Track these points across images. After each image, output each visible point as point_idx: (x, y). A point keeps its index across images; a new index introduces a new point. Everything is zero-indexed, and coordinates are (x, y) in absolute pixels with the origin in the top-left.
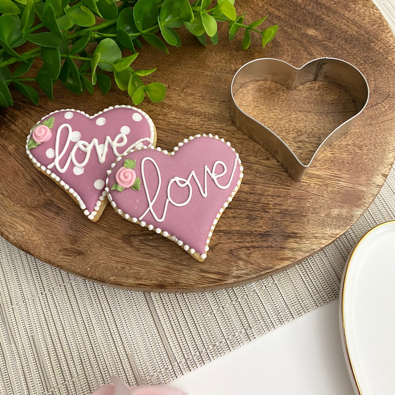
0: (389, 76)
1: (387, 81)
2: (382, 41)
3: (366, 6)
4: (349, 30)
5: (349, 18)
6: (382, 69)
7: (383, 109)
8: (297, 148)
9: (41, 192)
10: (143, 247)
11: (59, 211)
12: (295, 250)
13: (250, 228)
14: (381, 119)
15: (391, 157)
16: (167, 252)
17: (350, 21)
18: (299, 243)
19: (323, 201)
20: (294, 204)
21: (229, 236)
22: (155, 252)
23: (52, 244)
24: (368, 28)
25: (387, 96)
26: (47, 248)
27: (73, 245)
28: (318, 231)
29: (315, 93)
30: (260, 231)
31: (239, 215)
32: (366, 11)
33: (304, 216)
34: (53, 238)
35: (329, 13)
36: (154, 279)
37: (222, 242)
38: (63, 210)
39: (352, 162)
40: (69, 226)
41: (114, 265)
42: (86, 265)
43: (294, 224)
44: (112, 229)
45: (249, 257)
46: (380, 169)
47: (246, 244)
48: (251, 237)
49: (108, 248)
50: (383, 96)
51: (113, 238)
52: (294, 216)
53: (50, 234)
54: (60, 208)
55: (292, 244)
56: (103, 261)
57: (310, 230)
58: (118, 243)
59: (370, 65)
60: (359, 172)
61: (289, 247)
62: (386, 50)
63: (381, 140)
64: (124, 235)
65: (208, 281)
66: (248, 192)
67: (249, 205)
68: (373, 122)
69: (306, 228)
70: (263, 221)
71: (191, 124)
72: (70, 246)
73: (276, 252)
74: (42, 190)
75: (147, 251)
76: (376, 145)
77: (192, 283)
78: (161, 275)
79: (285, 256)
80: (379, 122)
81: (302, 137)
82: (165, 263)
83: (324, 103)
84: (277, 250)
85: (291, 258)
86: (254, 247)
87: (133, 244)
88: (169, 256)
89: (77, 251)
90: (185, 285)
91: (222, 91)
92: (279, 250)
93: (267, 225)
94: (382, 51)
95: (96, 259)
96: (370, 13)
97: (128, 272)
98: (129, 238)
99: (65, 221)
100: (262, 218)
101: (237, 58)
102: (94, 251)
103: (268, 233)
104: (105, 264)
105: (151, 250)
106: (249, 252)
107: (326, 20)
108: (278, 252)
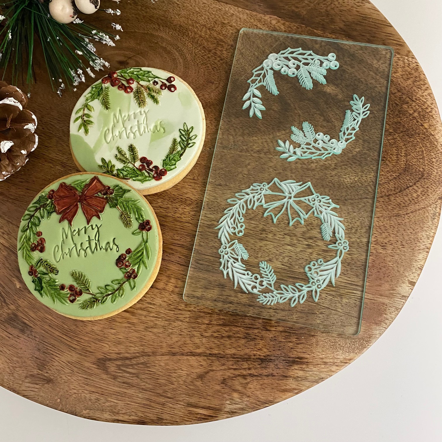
0: (423, 148)
1: (421, 157)
2: (418, 101)
3: (399, 54)
4: (377, 85)
5: (377, 70)
6: (416, 141)
7: (415, 195)
8: (306, 247)
9: (3, 304)
10: (120, 375)
11: (24, 328)
12: (299, 379)
13: (247, 351)
14: (412, 208)
15: (421, 258)
16: (148, 381)
17: (379, 73)
18: (305, 370)
19: (336, 316)
20: (301, 320)
21: (223, 362)
22: (135, 380)
23: (17, 369)
24: (401, 83)
25: (420, 176)
26: (11, 375)
27: (42, 371)
28: (328, 355)
29: (331, 173)
30: (260, 355)
31: (234, 334)
32: (399, 60)
33: (313, 336)
34: (18, 362)
35: (353, 62)
36: (133, 414)
37: (214, 368)
38: (28, 327)
39: (373, 266)
40: (36, 347)
41: (88, 396)
42: (56, 395)
43: (300, 346)
44: (84, 351)
45: (245, 388)
46: (407, 275)
47: (242, 371)
48: (249, 362)
49: (80, 375)
50: (415, 176)
51: (86, 362)
52: (301, 336)
53: (14, 356)
54: (25, 323)
55: (296, 371)
56: (75, 391)
57: (318, 354)
58: (92, 368)
59: (401, 135)
60: (380, 279)
61: (292, 376)
62: (422, 113)
63: (410, 236)
64: (99, 359)
65: (196, 417)
66: (246, 304)
67: (247, 321)
68: (401, 212)
69: (314, 351)
70: (263, 341)
71: (180, 216)
72: (37, 372)
73: (277, 382)
74: (5, 302)
75: (126, 380)
76: (404, 243)
77: (177, 420)
78: (141, 410)
79: (288, 387)
80: (408, 212)
81: (312, 232)
82: (147, 395)
83: (342, 187)
84: (279, 380)
85: (295, 389)
86: (251, 375)
87: (109, 370)
88: (150, 386)
89: (45, 378)
90: (169, 422)
91: (218, 172)
92: (281, 380)
93: (268, 348)
94: (417, 115)
95: (67, 388)
96: (404, 63)
97: (103, 404)
98: (104, 362)
99: (31, 340)
100: (262, 338)
101: (237, 127)
102: (64, 378)
103: (269, 358)
104: (77, 395)
105: (130, 378)
106: (246, 381)
107: (349, 72)
108: (280, 382)
